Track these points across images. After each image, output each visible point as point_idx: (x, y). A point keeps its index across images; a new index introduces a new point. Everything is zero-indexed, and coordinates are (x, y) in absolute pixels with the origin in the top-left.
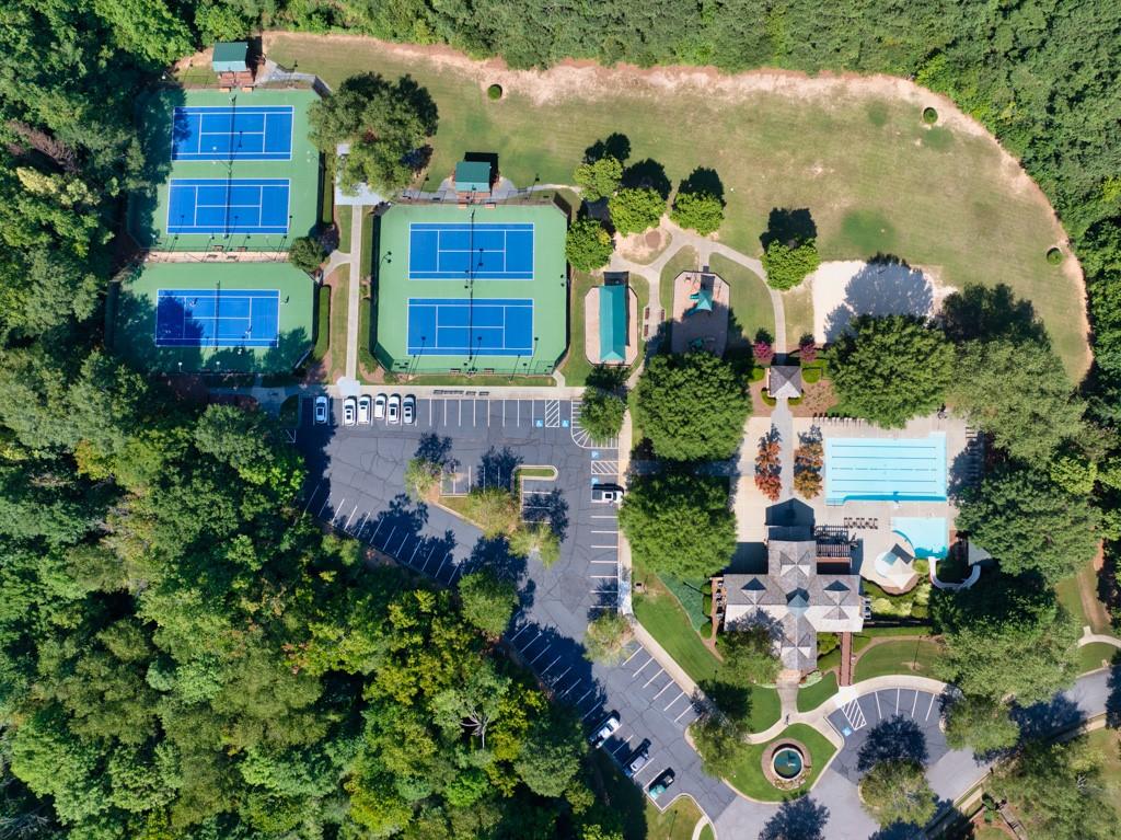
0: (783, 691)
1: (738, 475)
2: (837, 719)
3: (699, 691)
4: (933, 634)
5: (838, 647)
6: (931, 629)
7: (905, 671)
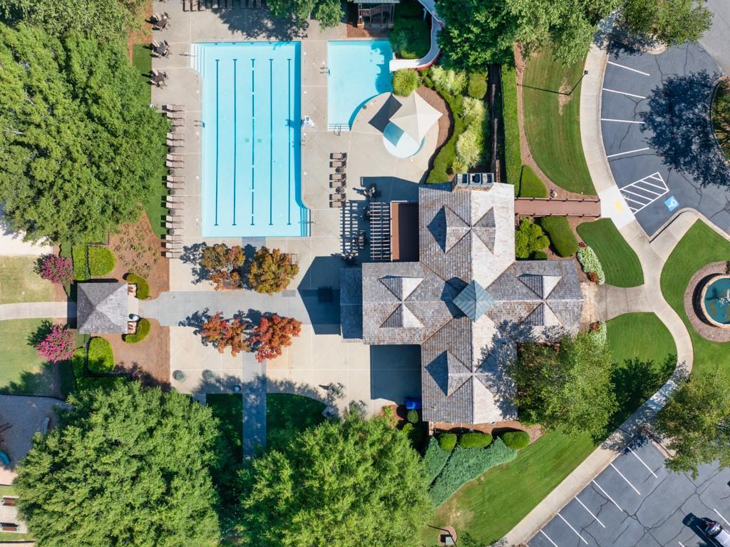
0: (611, 309)
1: (263, 380)
2: (651, 221)
3: (608, 442)
4: (512, 64)
5: (538, 220)
6: (505, 67)
7: (572, 110)
